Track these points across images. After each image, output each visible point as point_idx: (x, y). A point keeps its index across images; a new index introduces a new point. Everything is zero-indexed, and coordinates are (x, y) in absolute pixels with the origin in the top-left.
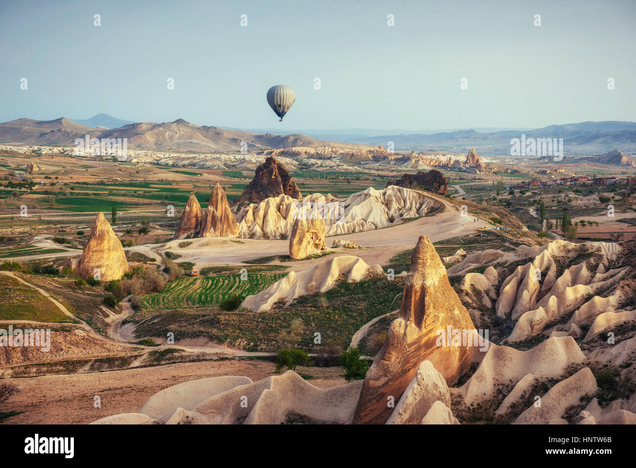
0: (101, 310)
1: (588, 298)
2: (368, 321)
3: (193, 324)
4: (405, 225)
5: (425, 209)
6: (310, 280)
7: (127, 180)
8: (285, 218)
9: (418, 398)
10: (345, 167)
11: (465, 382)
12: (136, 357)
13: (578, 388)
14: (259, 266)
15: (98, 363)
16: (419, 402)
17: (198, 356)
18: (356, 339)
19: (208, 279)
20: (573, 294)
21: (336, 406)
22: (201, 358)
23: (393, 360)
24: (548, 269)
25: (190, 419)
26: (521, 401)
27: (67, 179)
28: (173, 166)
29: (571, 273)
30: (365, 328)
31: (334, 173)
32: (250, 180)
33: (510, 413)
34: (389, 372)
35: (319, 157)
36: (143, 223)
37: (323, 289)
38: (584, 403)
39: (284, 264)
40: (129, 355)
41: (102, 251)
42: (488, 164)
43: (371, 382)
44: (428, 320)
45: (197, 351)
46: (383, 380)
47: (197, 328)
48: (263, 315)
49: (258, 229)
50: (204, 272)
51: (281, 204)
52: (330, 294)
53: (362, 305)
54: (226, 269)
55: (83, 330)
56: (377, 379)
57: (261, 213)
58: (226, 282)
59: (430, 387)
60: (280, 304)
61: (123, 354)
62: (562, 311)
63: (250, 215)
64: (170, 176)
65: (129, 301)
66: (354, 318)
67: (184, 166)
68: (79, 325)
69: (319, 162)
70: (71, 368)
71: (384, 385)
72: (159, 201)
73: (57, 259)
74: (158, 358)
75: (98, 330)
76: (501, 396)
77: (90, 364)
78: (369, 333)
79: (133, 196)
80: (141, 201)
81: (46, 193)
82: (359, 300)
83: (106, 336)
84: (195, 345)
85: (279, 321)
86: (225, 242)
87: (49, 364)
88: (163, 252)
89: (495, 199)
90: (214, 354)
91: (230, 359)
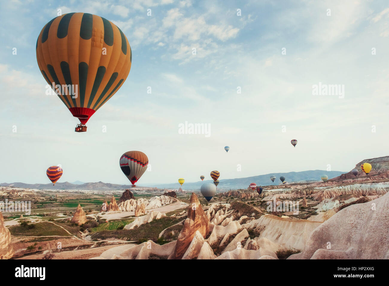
0: (79, 232)
1: (225, 218)
2: (164, 230)
3: (110, 234)
4: (167, 206)
5: (171, 202)
6: (145, 219)
7: (85, 198)
8: (132, 206)
9: (197, 242)
10: (146, 193)
11: (208, 238)
12: (92, 245)
13: (243, 235)
14: (126, 219)
15: (80, 247)
16: (197, 244)
17: (112, 243)
18: (160, 235)
19: (111, 223)
20: (221, 218)
21: (165, 250)
22: (113, 244)
23: (186, 232)
24: (212, 212)
25: (118, 258)
26: (226, 241)
27: (67, 199)
28: (98, 194)
29: (219, 212)
30: (163, 232)
31: (143, 195)
32: (120, 197)
33: (224, 245)
34: (186, 236)
35: (139, 190)
36: (90, 210)
37: (149, 222)
38: (246, 239)
39: (133, 218)
40: (90, 244)
41: (79, 216)
42: (184, 191)
43: (180, 239)
44: (196, 218)
45: (111, 242)
46: (184, 238)
47: (111, 235)
48: (131, 230)
49: (124, 209)
50: (110, 221)
51: (131, 201)
52: (151, 223)
53: (161, 225)
54: (116, 220)
55: (75, 238)
56: (182, 238)
57: (125, 204)
58: (117, 223)
59: (200, 239)
60: (136, 227)
61: (88, 244)
62: (218, 223)
63: (122, 205)
64: (97, 197)
65: (87, 230)
66: (159, 229)
67: (101, 194)
68: (73, 237)
69: (139, 192)
70: (71, 249)
71: (184, 240)
72: (94, 204)
73: (65, 220)
74: (99, 245)
75: (79, 238)
76: (220, 241)
77: (77, 247)
78: (164, 233)
79: (86, 202)
80: (89, 204)
81: (61, 202)
82: (160, 224)
83: (82, 239)
84: (111, 240)
85: (136, 231)
86: (115, 213)
87: (64, 248)
88: (97, 216)
89: (187, 200)
90: (117, 242)
91: (122, 244)
